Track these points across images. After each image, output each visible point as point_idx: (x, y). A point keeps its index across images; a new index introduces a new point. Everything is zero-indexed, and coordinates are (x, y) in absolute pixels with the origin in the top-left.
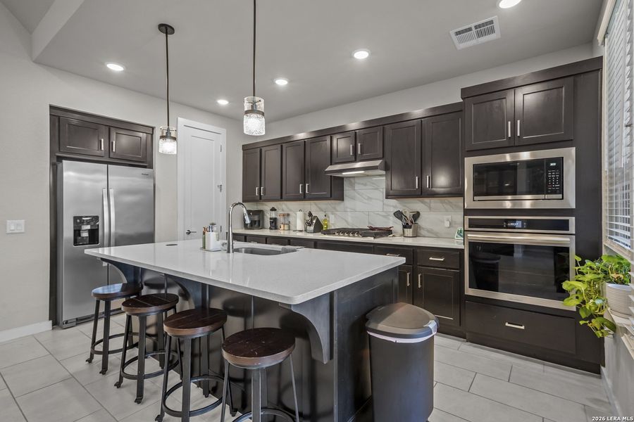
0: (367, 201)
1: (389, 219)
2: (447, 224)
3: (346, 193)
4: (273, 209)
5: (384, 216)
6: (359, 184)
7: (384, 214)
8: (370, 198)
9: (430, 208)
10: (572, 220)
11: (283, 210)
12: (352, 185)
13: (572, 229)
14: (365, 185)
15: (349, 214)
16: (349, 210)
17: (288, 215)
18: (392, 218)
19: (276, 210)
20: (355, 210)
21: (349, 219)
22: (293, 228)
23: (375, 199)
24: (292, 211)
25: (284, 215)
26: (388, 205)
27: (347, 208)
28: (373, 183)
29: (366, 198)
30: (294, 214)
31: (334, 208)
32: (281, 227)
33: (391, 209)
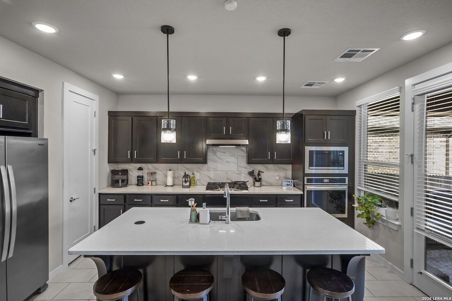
0: (225, 164)
1: (241, 175)
2: (277, 178)
3: (209, 157)
4: (140, 169)
5: (237, 174)
6: (220, 152)
7: (237, 172)
8: (228, 162)
9: (267, 169)
10: (347, 178)
11: (148, 169)
12: (215, 153)
13: (347, 183)
14: (225, 153)
15: (212, 172)
16: (211, 170)
17: (155, 173)
18: (243, 175)
19: (142, 170)
20: (216, 170)
21: (212, 176)
22: (160, 183)
23: (232, 163)
24: (158, 170)
25: (152, 174)
26: (241, 167)
27: (210, 168)
28: (230, 152)
29: (225, 161)
30: (160, 173)
31: (199, 168)
32: (149, 184)
33: (243, 169)
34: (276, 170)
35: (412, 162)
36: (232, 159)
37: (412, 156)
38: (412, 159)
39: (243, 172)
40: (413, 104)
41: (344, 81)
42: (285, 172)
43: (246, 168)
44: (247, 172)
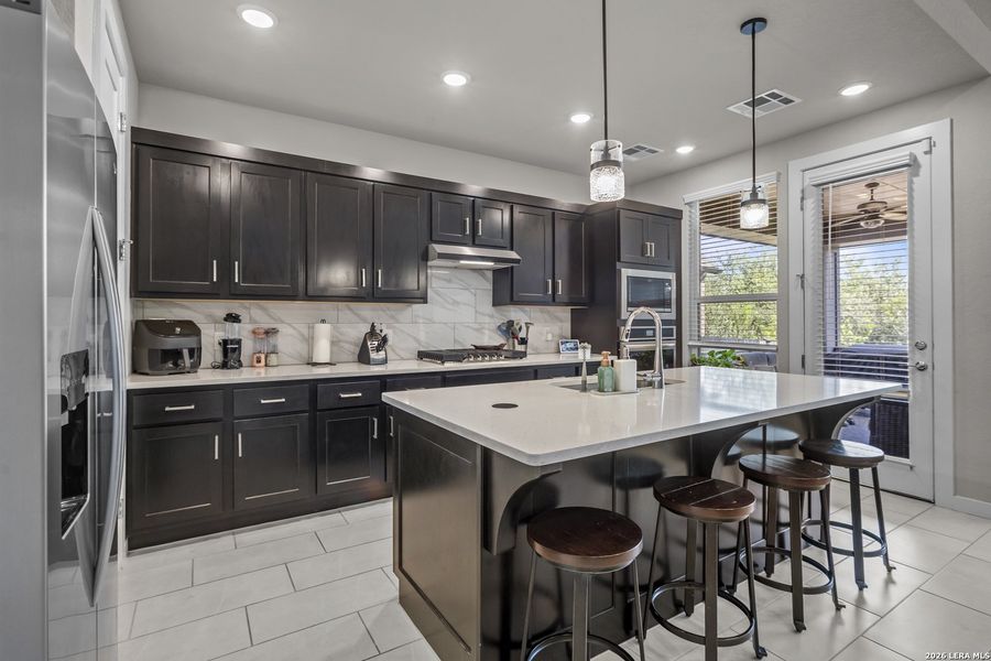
0: (451, 307)
1: (483, 333)
2: (550, 337)
4: (232, 318)
5: (475, 329)
6: (439, 278)
7: (476, 326)
8: (456, 303)
9: (530, 318)
10: (674, 328)
11: (252, 321)
13: (675, 336)
14: (449, 281)
15: (422, 327)
16: (420, 320)
17: (276, 331)
18: (487, 332)
19: (239, 321)
20: (430, 321)
21: (422, 337)
22: (290, 361)
23: (465, 304)
24: (283, 322)
25: (267, 333)
26: (483, 314)
27: (418, 316)
28: (462, 280)
29: (451, 301)
30: (290, 331)
31: (392, 317)
32: (259, 361)
33: (487, 320)
34: (546, 321)
35: (803, 287)
36: (465, 296)
37: (802, 277)
38: (803, 282)
39: (487, 326)
40: (803, 199)
41: (691, 153)
42: (559, 324)
43: (492, 316)
44: (494, 327)
